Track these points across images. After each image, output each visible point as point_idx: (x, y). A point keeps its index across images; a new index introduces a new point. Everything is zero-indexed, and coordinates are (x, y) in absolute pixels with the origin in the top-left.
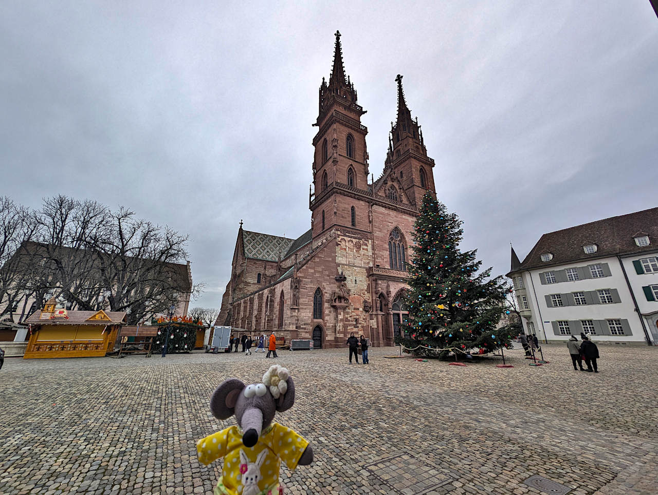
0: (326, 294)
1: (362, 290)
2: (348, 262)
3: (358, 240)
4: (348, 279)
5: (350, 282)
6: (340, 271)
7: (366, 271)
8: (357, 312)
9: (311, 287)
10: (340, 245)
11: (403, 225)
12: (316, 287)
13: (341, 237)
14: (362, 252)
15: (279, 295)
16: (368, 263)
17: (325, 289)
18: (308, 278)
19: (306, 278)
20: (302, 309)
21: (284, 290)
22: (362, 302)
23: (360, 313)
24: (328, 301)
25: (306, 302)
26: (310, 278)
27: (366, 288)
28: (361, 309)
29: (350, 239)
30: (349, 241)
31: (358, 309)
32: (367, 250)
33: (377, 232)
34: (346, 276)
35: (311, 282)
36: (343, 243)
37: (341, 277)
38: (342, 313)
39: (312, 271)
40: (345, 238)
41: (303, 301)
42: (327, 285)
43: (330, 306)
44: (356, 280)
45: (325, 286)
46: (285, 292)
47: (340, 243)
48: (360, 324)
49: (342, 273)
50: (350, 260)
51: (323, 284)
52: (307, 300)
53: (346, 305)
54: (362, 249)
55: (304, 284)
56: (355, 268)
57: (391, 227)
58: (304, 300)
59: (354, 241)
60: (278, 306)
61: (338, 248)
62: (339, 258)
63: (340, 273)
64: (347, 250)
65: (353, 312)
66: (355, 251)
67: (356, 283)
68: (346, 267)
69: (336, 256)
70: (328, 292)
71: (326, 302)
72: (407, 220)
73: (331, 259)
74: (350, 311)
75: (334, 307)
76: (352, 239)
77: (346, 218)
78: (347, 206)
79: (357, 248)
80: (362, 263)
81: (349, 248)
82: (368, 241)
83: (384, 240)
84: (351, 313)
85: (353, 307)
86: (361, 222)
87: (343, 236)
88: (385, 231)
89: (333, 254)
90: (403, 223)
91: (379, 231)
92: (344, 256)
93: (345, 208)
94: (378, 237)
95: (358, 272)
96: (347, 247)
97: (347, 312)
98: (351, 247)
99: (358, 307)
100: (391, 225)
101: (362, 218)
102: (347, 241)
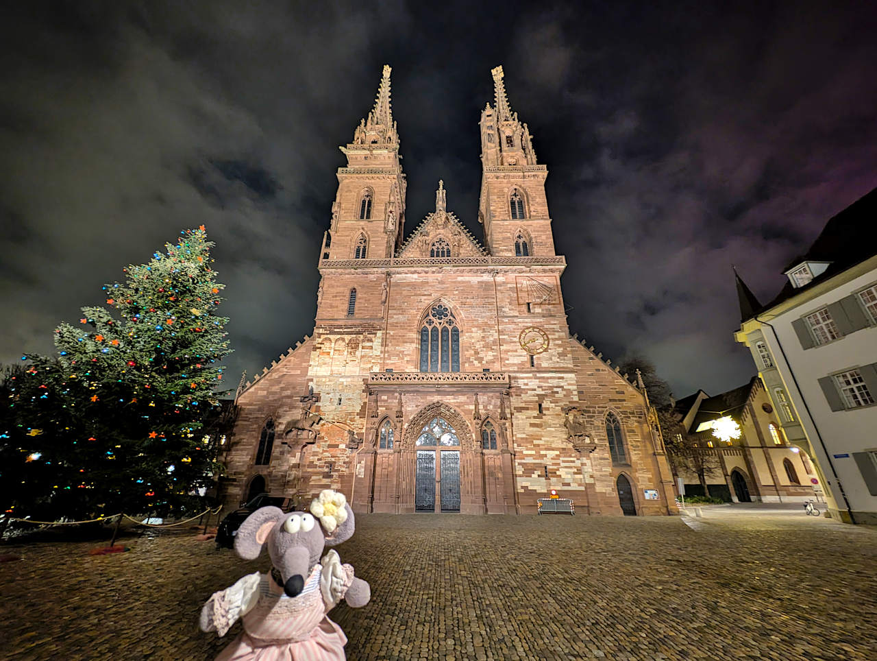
0: (280, 426)
1: (350, 414)
2: (329, 372)
3: (354, 336)
4: (325, 398)
5: (327, 403)
7: (362, 382)
8: (333, 451)
9: (257, 418)
10: (320, 348)
11: (457, 292)
13: (323, 337)
14: (360, 352)
16: (370, 368)
17: (280, 417)
18: (254, 405)
19: (251, 405)
22: (346, 435)
23: (338, 453)
26: (259, 405)
27: (358, 409)
28: (342, 446)
29: (339, 336)
30: (337, 340)
31: (337, 446)
32: (371, 348)
33: (395, 317)
34: (321, 395)
35: (259, 410)
36: (327, 344)
38: (298, 454)
39: (265, 393)
40: (332, 337)
42: (285, 411)
43: (281, 445)
45: (282, 414)
47: (319, 346)
48: (338, 471)
49: (311, 391)
50: (334, 368)
51: (280, 410)
52: (246, 437)
54: (360, 348)
55: (246, 414)
56: (341, 380)
57: (428, 302)
58: (243, 437)
59: (347, 338)
61: (314, 354)
62: (315, 369)
64: (332, 354)
65: (327, 451)
66: (346, 353)
67: (339, 404)
68: (324, 380)
69: (310, 365)
70: (284, 422)
71: (278, 438)
72: (469, 282)
73: (299, 372)
74: (319, 450)
76: (343, 336)
77: (337, 307)
78: (341, 290)
79: (352, 348)
80: (358, 370)
81: (335, 350)
82: (376, 334)
83: (409, 326)
84: (322, 453)
85: (328, 443)
86: (366, 307)
87: (327, 334)
88: (411, 311)
89: (304, 364)
90: (457, 290)
91: (399, 314)
92: (325, 364)
93: (337, 293)
94: (397, 323)
95: (346, 386)
96: (333, 350)
97: (314, 452)
98: (340, 349)
99: (337, 443)
100: (425, 300)
101: (369, 300)
102: (333, 341)
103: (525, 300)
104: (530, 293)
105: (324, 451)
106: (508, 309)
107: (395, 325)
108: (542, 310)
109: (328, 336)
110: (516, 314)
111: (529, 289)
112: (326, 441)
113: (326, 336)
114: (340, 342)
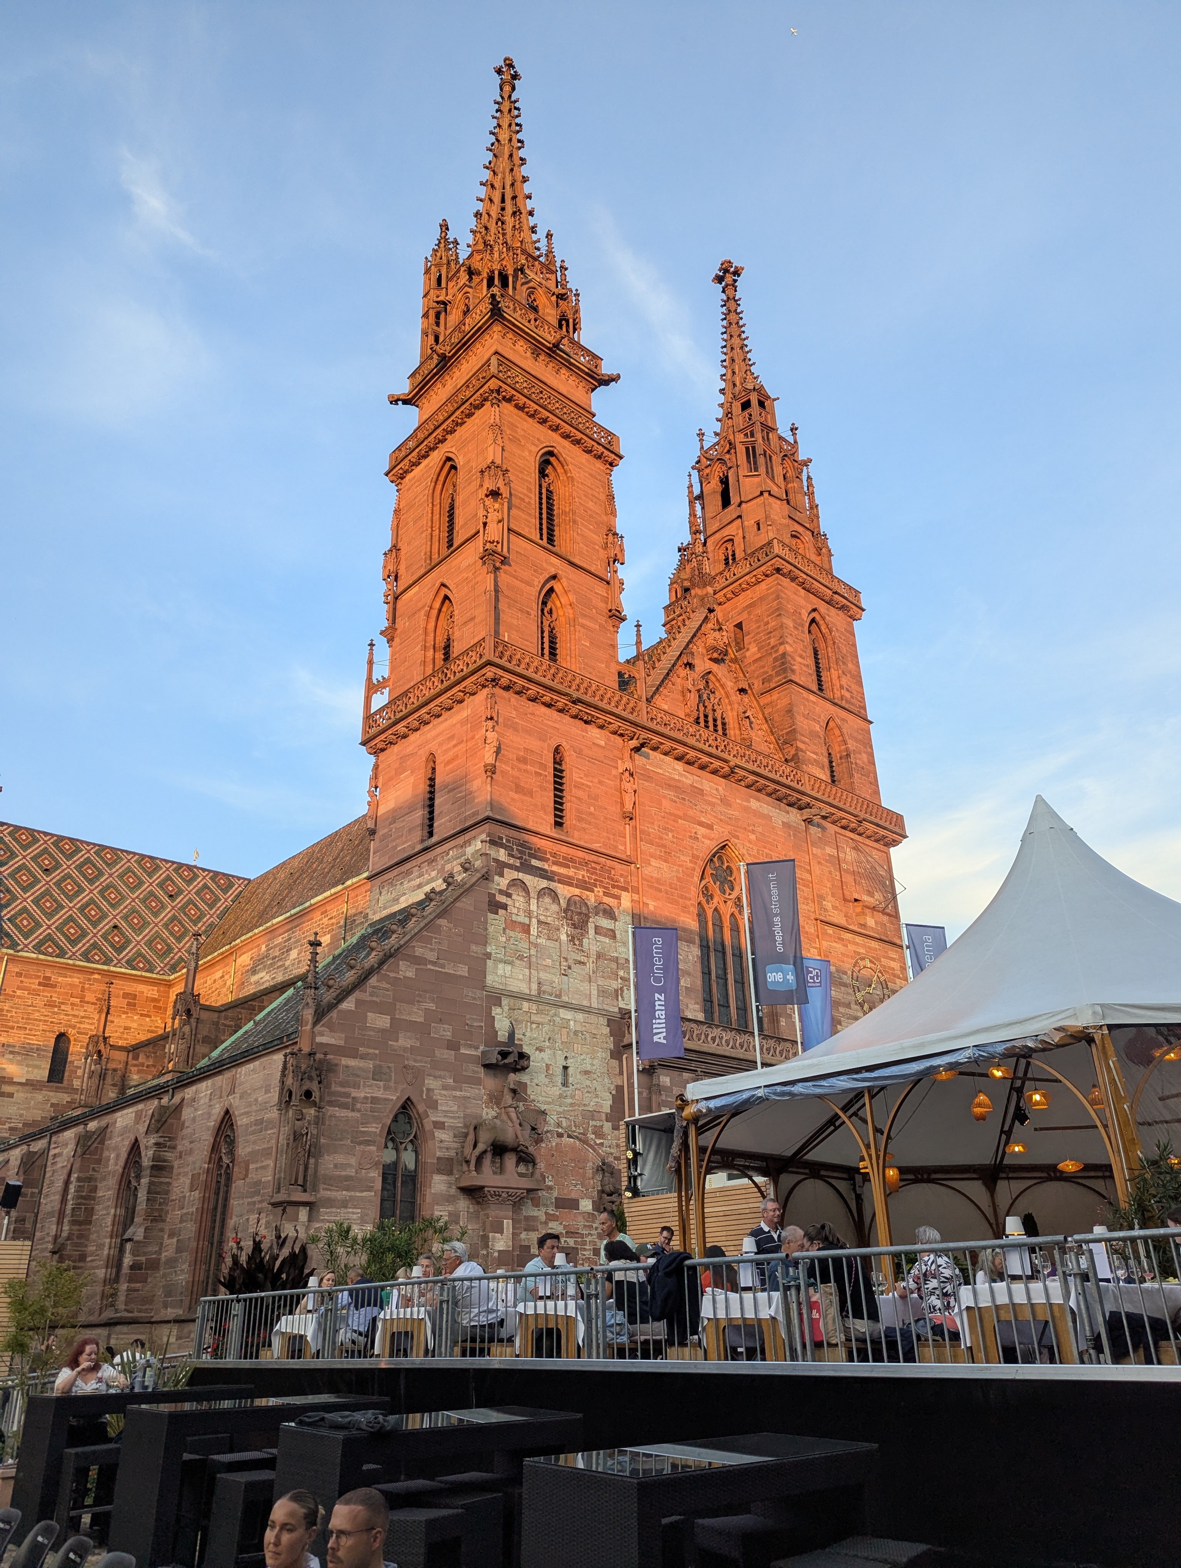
0: (440, 1134)
1: (592, 1115)
2: (534, 986)
3: (577, 891)
4: (537, 1060)
5: (542, 1078)
6: (502, 1025)
7: (607, 1030)
8: (569, 1217)
9: (374, 1100)
10: (505, 907)
11: (753, 837)
12: (395, 1098)
13: (510, 875)
14: (592, 942)
15: (206, 1138)
16: (618, 993)
17: (434, 1105)
18: (363, 1057)
19: (354, 1054)
20: (330, 1203)
21: (236, 1112)
22: (589, 1173)
23: (580, 1224)
24: (446, 1166)
25: (351, 1172)
26: (372, 1057)
27: (606, 1105)
28: (586, 1205)
29: (544, 883)
30: (541, 893)
31: (573, 1204)
32: (612, 934)
33: (654, 862)
34: (526, 1049)
35: (378, 1074)
36: (518, 900)
37: (504, 1055)
38: (507, 1224)
39: (382, 1021)
40: (528, 879)
41: (336, 1166)
42: (445, 1087)
43: (453, 1191)
44: (565, 1068)
45: (438, 1095)
46: (241, 1121)
47: (502, 899)
49: (512, 1035)
50: (543, 976)
51: (430, 1083)
52: (353, 1161)
53: (526, 1183)
54: (591, 932)
55: (342, 1085)
56: (564, 1014)
57: (708, 845)
58: (340, 1159)
59: (565, 892)
60: (196, 1194)
61: (496, 922)
62: (502, 969)
63: (503, 1036)
64: (534, 931)
65: (553, 1218)
66: (564, 937)
67: (565, 1084)
68: (526, 1005)
69: (488, 956)
70: (449, 1122)
71: (439, 1172)
72: (769, 818)
73: (463, 970)
74: (539, 1213)
75: (473, 1192)
76: (553, 885)
77: (530, 793)
78: (534, 744)
79: (575, 926)
80: (595, 992)
81: (540, 922)
82: (618, 898)
83: (682, 897)
84: (546, 1223)
85: (555, 1194)
86: (591, 814)
87: (517, 869)
88: (682, 858)
89: (474, 947)
90: (753, 832)
91: (660, 858)
92: (521, 958)
93: (526, 750)
94: (658, 880)
95: (576, 1033)
96: (534, 921)
97: (527, 1218)
98: (549, 920)
99: (573, 1196)
100: (703, 837)
101: (596, 798)
102: (533, 894)
103: (851, 892)
104: (858, 878)
105: (550, 1218)
106: (830, 905)
107: (655, 885)
108: (876, 922)
109: (521, 876)
110: (842, 921)
111: (855, 869)
112: (550, 1188)
113: (515, 875)
114: (547, 900)
